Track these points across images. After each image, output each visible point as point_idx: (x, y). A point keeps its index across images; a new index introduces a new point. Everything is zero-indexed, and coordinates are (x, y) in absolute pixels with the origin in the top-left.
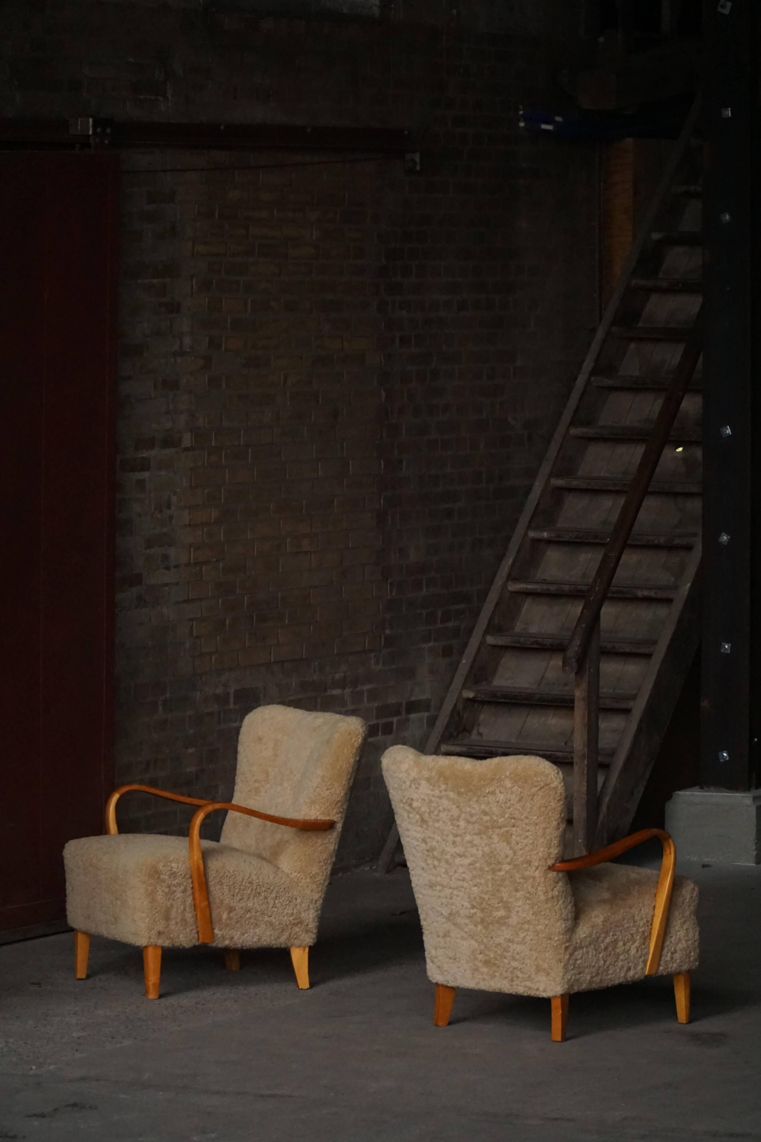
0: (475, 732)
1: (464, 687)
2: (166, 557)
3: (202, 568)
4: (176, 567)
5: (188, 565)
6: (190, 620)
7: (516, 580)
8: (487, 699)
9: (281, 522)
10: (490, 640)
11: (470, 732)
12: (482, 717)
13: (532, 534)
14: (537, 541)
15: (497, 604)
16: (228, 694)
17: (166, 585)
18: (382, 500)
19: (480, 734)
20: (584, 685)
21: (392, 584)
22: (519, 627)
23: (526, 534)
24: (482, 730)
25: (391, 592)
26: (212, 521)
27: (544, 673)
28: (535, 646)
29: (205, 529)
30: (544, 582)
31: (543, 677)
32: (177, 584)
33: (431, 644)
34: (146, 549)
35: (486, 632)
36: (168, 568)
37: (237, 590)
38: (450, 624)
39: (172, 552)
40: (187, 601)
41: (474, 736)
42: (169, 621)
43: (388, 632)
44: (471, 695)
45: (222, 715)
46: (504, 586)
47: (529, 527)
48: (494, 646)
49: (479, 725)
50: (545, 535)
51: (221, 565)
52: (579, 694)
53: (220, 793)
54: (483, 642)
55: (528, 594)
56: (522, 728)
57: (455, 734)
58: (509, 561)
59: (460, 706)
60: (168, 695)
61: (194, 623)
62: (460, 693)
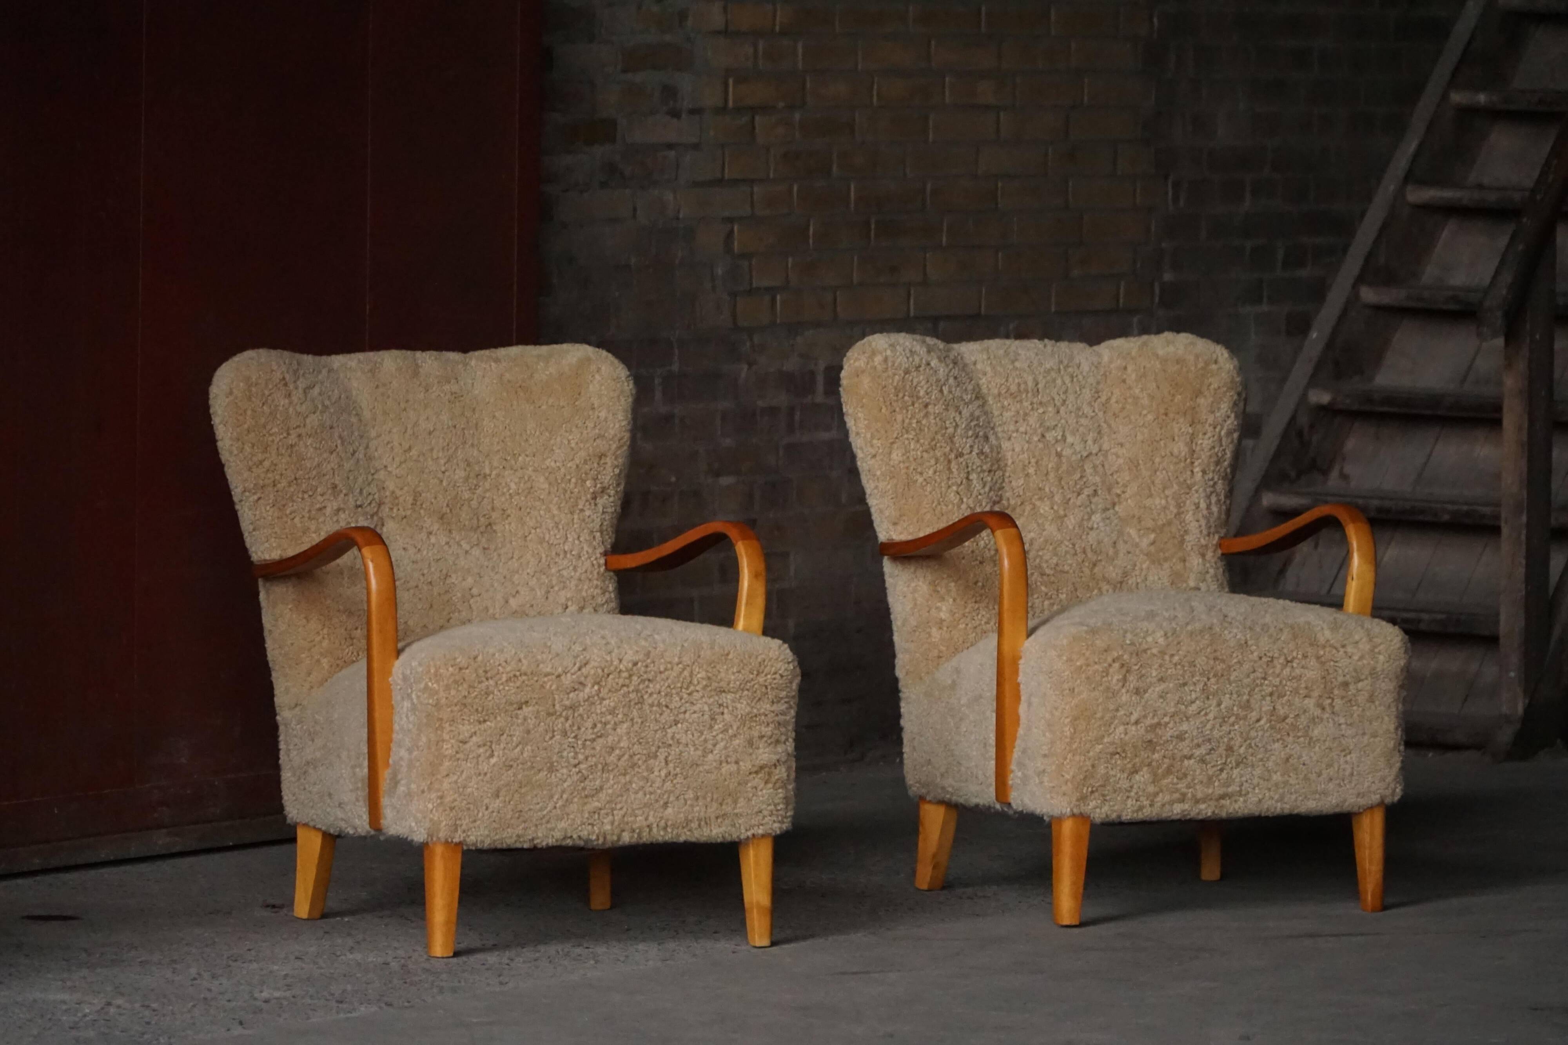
0: (1334, 474)
1: (1314, 381)
2: (670, 92)
3: (753, 118)
4: (693, 112)
5: (722, 110)
6: (730, 220)
7: (1423, 182)
8: (1355, 407)
9: (933, 43)
10: (1369, 295)
11: (1325, 472)
12: (1351, 444)
13: (1457, 97)
14: (1468, 112)
15: (1384, 227)
16: (812, 374)
17: (670, 146)
18: (1155, 20)
19: (1344, 477)
20: (1521, 365)
21: (1177, 185)
22: (1430, 273)
23: (1445, 97)
24: (1348, 469)
25: (1176, 199)
26: (777, 28)
27: (1474, 359)
28: (1452, 307)
29: (761, 45)
30: (1480, 187)
31: (1470, 368)
32: (696, 147)
33: (1265, 308)
34: (625, 71)
35: (1361, 279)
36: (675, 114)
37: (835, 168)
38: (1303, 273)
39: (685, 82)
40: (720, 182)
41: (1333, 481)
42: (678, 219)
43: (1168, 277)
44: (1325, 398)
45: (798, 413)
46: (1400, 193)
47: (1453, 83)
48: (1378, 308)
49: (1344, 459)
50: (1482, 98)
51: (797, 116)
52: (1512, 383)
53: (792, 568)
54: (1353, 300)
55: (1451, 210)
56: (1425, 464)
57: (1293, 474)
58: (1411, 145)
59: (1303, 420)
60: (675, 367)
61: (736, 228)
62: (1304, 396)
